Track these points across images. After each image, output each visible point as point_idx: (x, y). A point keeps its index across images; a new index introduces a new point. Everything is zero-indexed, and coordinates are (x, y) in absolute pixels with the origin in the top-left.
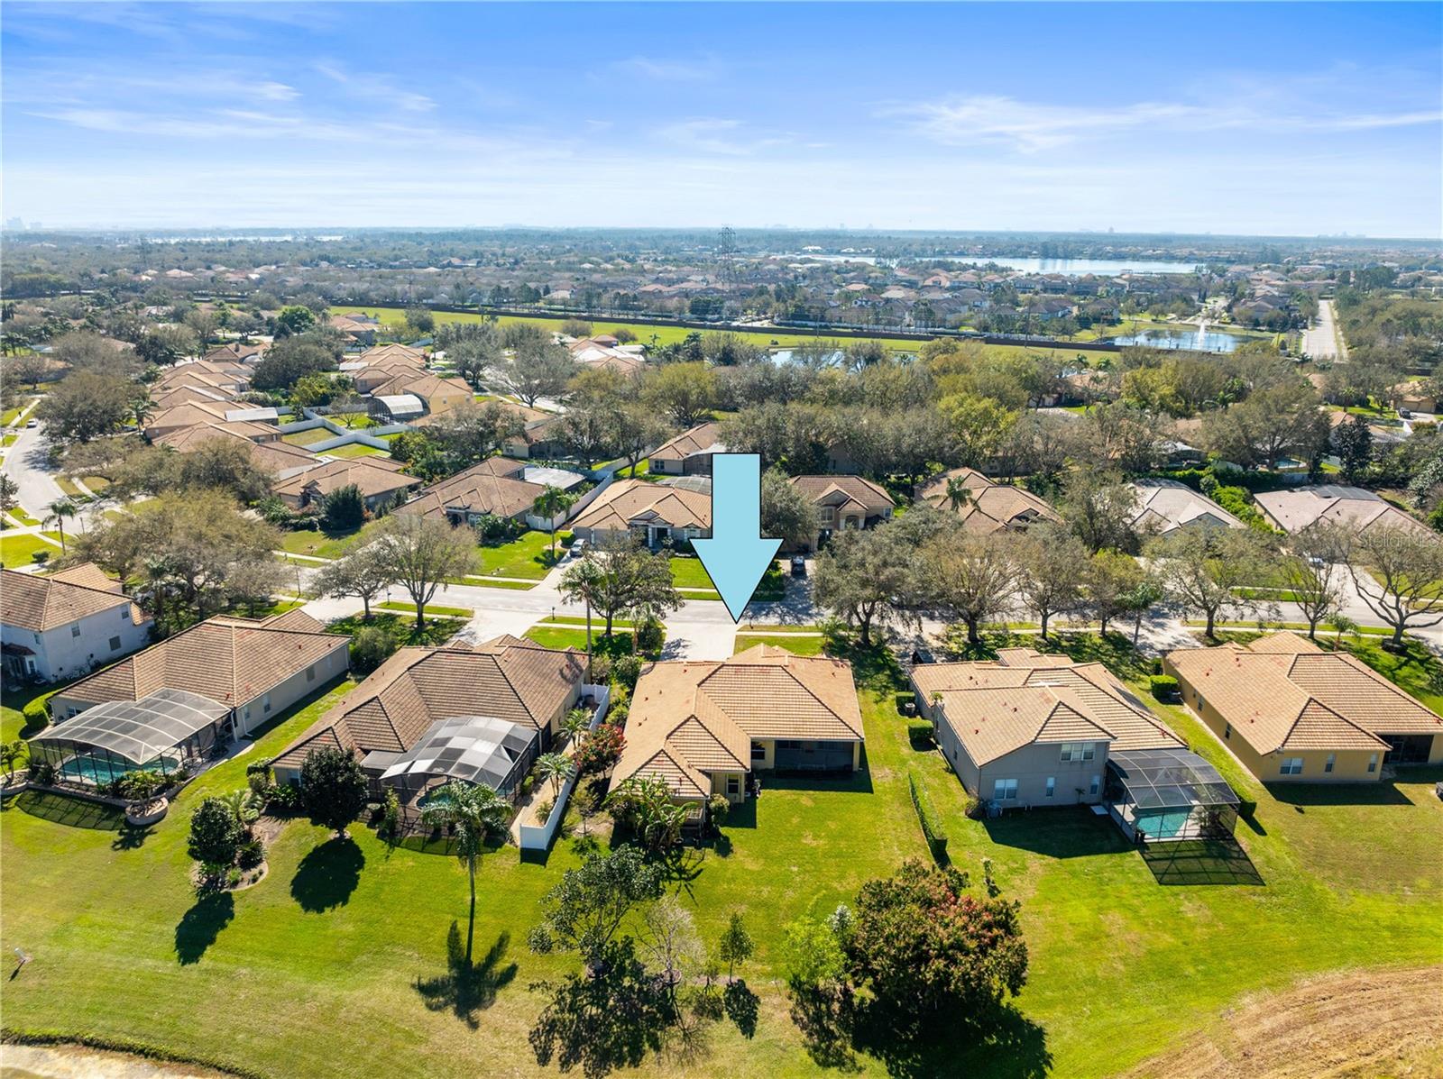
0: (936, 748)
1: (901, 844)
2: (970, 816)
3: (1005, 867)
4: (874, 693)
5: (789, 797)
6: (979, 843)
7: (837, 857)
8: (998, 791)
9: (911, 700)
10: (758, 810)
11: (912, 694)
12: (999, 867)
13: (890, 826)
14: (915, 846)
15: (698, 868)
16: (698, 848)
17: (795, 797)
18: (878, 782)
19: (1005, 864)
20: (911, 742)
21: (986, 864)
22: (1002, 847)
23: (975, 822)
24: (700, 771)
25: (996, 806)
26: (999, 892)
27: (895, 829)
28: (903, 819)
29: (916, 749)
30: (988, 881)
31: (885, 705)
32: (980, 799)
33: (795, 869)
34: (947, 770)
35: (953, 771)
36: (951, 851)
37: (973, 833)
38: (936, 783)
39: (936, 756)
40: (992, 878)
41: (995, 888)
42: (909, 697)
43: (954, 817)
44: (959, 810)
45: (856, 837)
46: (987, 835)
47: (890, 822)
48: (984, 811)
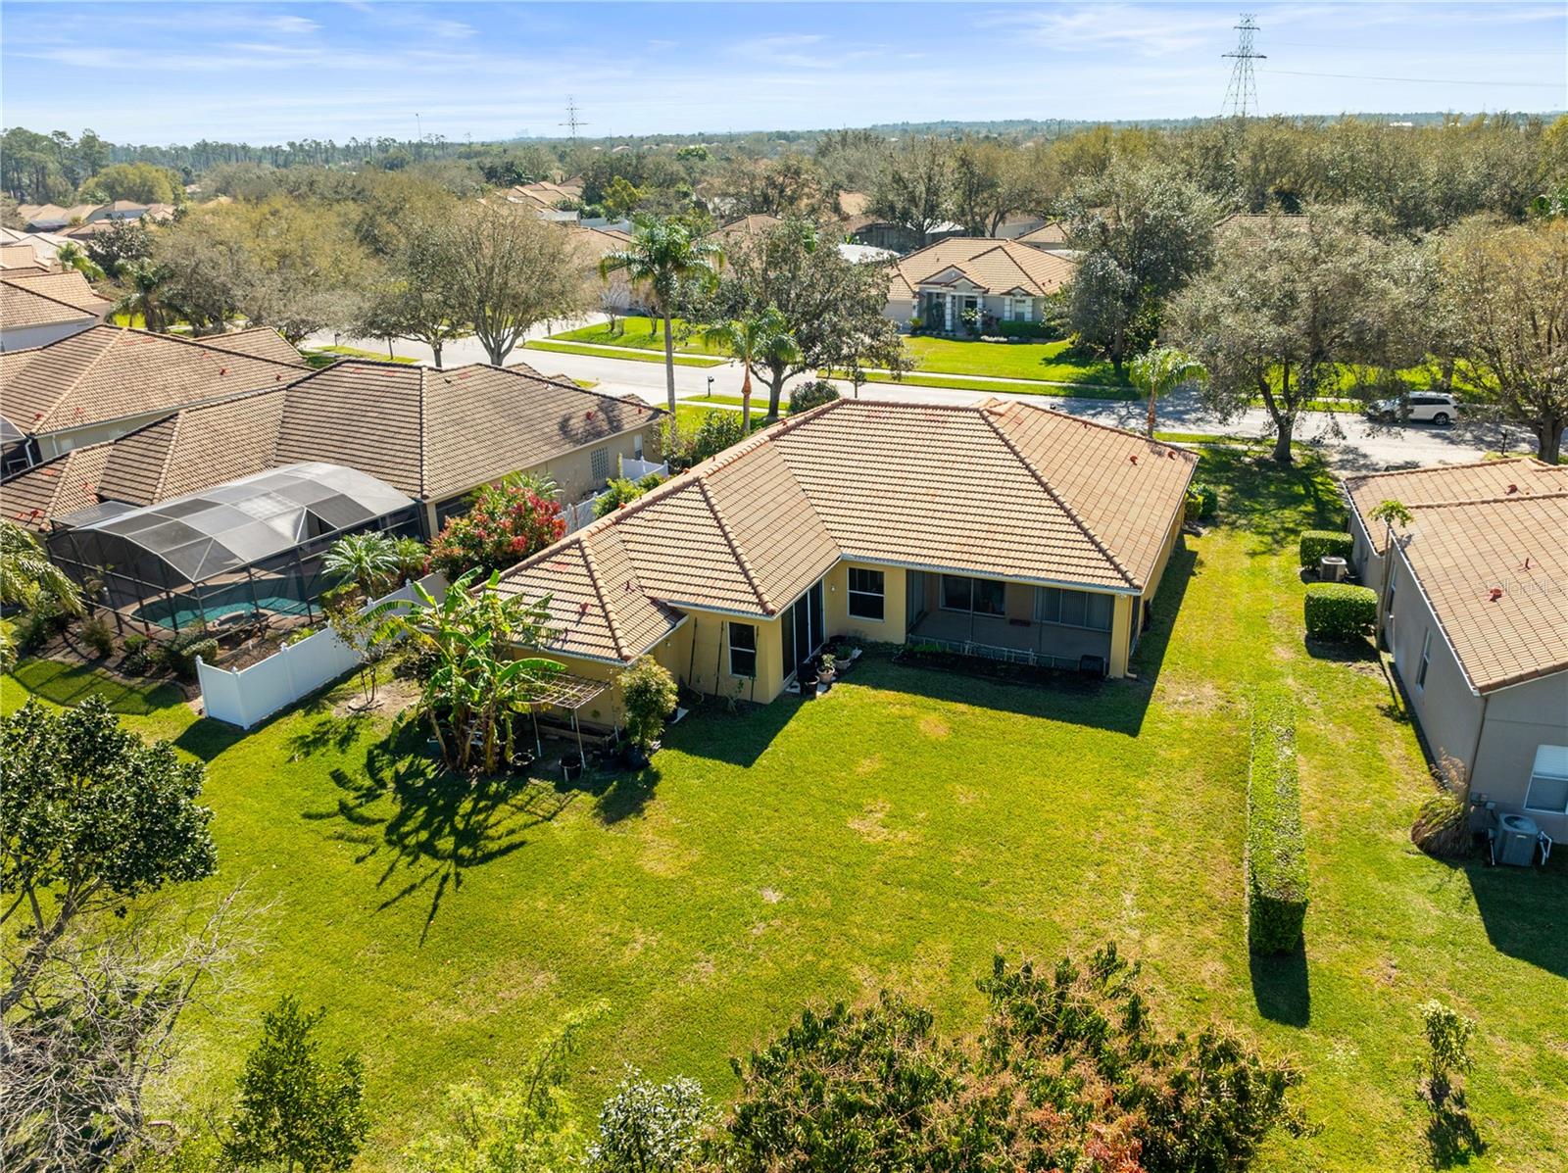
0: (1377, 659)
1: (1152, 887)
2: (1429, 848)
3: (1524, 1052)
4: (1256, 538)
5: (895, 710)
6: (1438, 941)
7: (923, 886)
8: (1541, 782)
9: (1337, 549)
10: (792, 724)
11: (1347, 538)
12: (1498, 1043)
13: (1147, 827)
14: (1199, 904)
15: (516, 838)
16: (562, 788)
17: (908, 711)
18: (1168, 713)
19: (1527, 1037)
20: (1308, 639)
21: (1440, 1029)
22: (1525, 973)
23: (1443, 869)
24: (654, 601)
25: (1527, 828)
26: (1480, 1148)
27: (1154, 842)
28: (1195, 817)
29: (1314, 655)
30: (1440, 1089)
31: (1273, 562)
32: (1468, 797)
33: (772, 897)
34: (1389, 712)
35: (1408, 715)
36: (1322, 952)
37: (1422, 903)
38: (1343, 740)
39: (1372, 680)
40: (1457, 1081)
41: (1462, 1124)
42: (1334, 543)
43: (1370, 841)
44: (1393, 824)
45: (1018, 842)
46: (1476, 917)
47: (1147, 817)
48: (1480, 838)
